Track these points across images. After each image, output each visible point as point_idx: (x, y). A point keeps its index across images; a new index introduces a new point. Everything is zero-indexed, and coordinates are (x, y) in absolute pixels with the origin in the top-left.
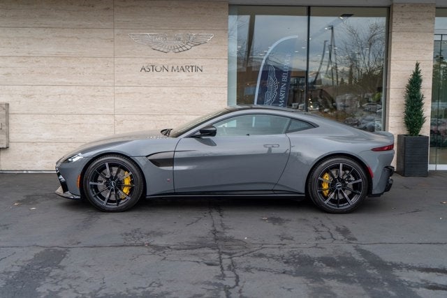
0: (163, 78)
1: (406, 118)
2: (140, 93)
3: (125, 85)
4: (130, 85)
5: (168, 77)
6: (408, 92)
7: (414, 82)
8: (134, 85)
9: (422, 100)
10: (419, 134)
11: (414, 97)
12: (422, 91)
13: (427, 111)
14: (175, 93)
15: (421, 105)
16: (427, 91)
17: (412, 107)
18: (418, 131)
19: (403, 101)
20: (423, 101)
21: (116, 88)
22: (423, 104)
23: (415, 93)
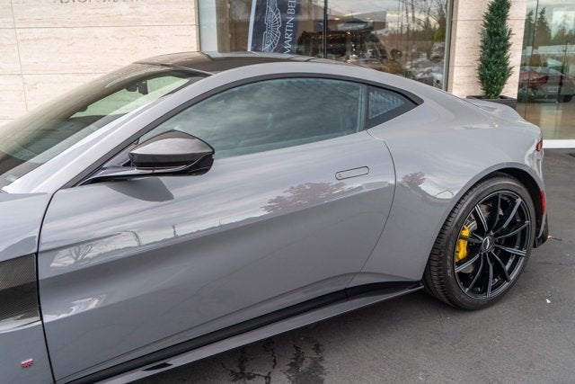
0: (90, 11)
1: (481, 69)
2: (58, 38)
3: (32, 25)
4: (41, 25)
5: (99, 11)
6: (486, 25)
7: (498, 9)
8: (46, 25)
9: (508, 39)
10: (501, 94)
11: (496, 34)
12: (509, 24)
13: (515, 57)
14: (113, 37)
15: (506, 47)
16: (518, 23)
17: (493, 51)
18: (499, 91)
19: (478, 41)
20: (510, 41)
21: (18, 31)
22: (509, 45)
23: (497, 26)
